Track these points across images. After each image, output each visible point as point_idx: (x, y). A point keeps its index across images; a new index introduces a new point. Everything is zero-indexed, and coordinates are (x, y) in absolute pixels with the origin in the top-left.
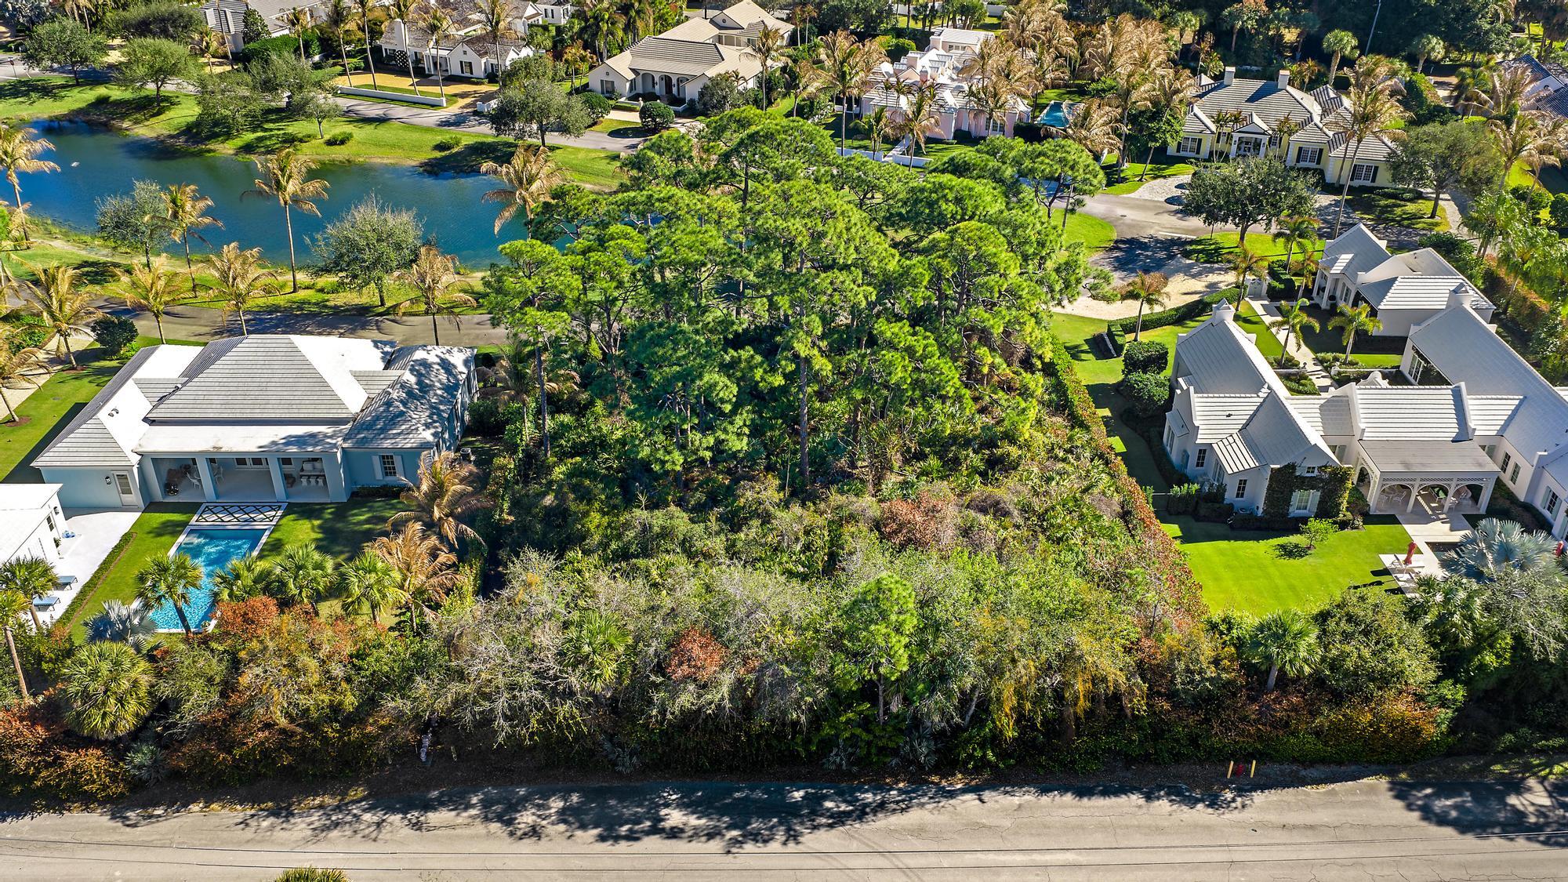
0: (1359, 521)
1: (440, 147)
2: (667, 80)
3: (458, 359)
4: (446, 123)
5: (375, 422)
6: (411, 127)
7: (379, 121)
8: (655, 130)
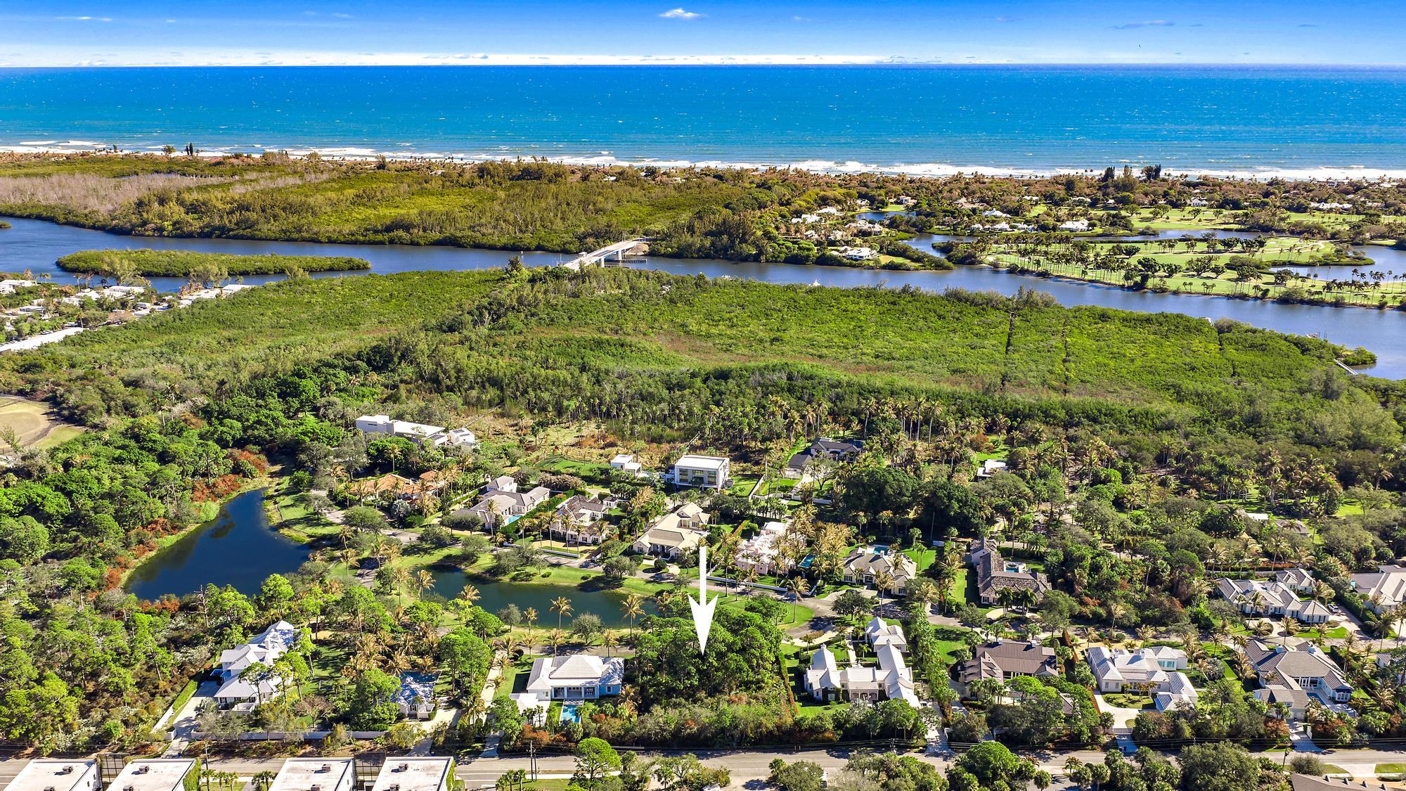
0: (845, 701)
1: (583, 578)
2: (663, 547)
3: (621, 660)
4: (582, 566)
5: (606, 678)
6: (570, 568)
7: (558, 565)
8: (660, 569)
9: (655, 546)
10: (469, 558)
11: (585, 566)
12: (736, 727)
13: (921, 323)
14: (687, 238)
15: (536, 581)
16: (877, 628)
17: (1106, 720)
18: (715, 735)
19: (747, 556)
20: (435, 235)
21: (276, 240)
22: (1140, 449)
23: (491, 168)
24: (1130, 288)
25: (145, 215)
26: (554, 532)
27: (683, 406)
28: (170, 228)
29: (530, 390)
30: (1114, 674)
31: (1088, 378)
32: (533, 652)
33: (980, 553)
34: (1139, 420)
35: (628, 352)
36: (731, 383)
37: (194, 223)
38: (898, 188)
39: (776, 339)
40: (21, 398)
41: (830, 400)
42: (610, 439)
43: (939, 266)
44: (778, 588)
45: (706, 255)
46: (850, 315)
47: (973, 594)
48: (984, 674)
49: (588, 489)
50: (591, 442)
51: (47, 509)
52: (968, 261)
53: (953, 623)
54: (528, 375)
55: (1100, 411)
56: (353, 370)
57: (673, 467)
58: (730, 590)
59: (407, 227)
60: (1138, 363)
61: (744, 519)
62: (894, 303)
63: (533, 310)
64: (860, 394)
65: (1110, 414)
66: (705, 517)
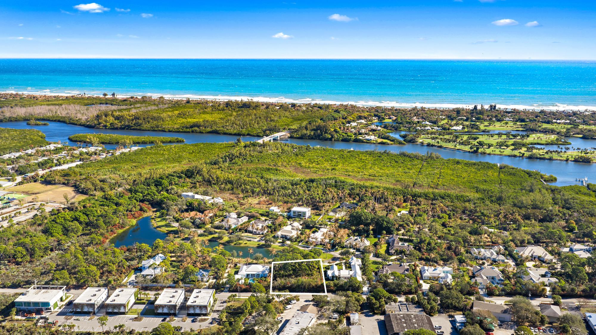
1: (258, 245)
2: (285, 235)
3: (268, 267)
5: (263, 272)
6: (254, 241)
7: (250, 241)
8: (284, 242)
9: (283, 235)
10: (220, 238)
11: (259, 241)
13: (389, 164)
14: (305, 132)
15: (242, 245)
16: (352, 259)
17: (420, 286)
18: (296, 287)
19: (313, 238)
20: (209, 129)
21: (149, 130)
22: (456, 208)
23: (231, 103)
24: (472, 152)
25: (100, 121)
26: (249, 231)
27: (297, 191)
28: (109, 126)
29: (243, 185)
30: (427, 274)
31: (445, 184)
32: (240, 265)
33: (392, 239)
34: (459, 198)
35: (279, 172)
36: (315, 184)
37: (118, 124)
38: (390, 113)
39: (334, 169)
40: (64, 186)
41: (349, 190)
42: (270, 202)
43: (400, 143)
44: (322, 248)
45: (311, 138)
46: (362, 161)
47: (387, 252)
48: (384, 273)
49: (261, 218)
50: (263, 203)
51: (81, 219)
52: (412, 141)
53: (379, 260)
54: (242, 180)
55: (445, 195)
56: (180, 177)
57: (291, 211)
59: (198, 126)
60: (466, 179)
61: (313, 227)
62: (380, 157)
63: (245, 157)
64: (360, 188)
65: (449, 196)
66: (300, 227)
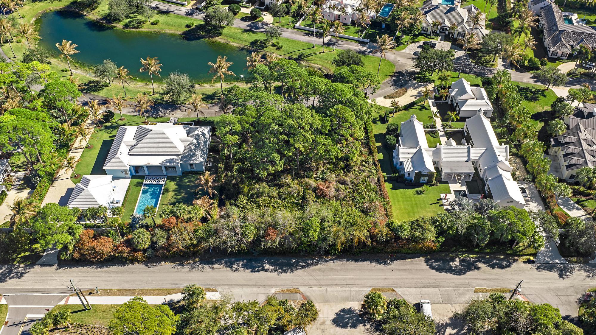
0: (438, 184)
1: (187, 26)
3: (206, 131)
4: (188, 14)
5: (188, 156)
6: (177, 16)
7: (167, 12)
8: (255, 17)
10: (91, 4)
11: (190, 13)
12: (325, 240)
15: (145, 28)
16: (462, 89)
19: (334, 7)
44: (361, 39)
47: (541, 48)
53: (527, 80)
58: (317, 40)
